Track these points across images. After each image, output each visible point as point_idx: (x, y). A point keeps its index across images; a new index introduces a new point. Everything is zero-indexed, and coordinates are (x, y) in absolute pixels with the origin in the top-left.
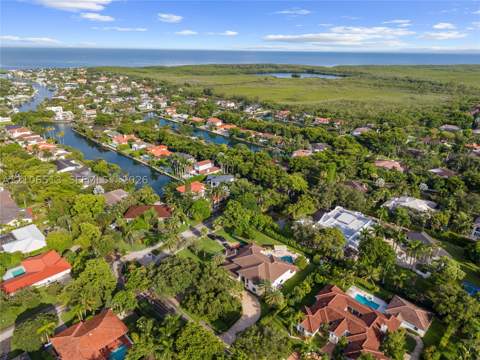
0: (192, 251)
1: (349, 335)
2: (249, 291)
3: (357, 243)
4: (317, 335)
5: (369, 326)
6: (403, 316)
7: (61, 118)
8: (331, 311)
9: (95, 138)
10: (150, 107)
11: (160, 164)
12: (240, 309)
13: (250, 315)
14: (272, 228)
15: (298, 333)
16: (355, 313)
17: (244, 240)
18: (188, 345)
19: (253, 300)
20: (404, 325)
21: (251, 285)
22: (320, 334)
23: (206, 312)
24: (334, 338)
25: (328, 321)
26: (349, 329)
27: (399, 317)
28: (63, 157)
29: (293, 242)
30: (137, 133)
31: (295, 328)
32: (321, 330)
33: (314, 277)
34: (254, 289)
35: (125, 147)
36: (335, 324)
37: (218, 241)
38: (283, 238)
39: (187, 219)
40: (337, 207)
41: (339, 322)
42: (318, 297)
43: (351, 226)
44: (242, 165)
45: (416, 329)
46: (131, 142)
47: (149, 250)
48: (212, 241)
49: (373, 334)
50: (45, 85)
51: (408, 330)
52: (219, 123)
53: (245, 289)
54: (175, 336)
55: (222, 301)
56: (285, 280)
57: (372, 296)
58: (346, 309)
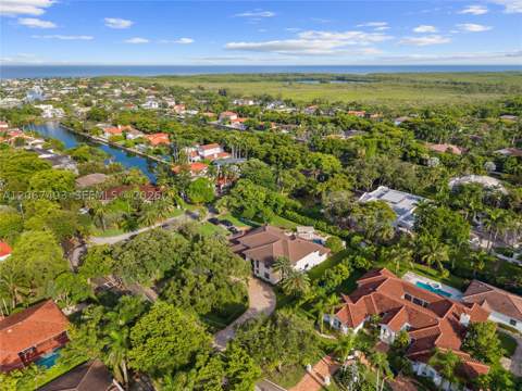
0: (185, 235)
1: (410, 329)
2: (259, 278)
3: (411, 224)
4: (360, 332)
5: (441, 317)
6: (491, 304)
7: (50, 116)
8: (381, 297)
9: (85, 131)
10: (155, 106)
11: (158, 152)
12: (246, 299)
13: (260, 308)
14: (295, 209)
15: (332, 331)
16: (417, 302)
17: (256, 223)
18: (149, 336)
19: (265, 290)
20: (494, 318)
21: (262, 270)
22: (365, 330)
23: (193, 302)
24: (387, 334)
25: (378, 312)
26: (410, 321)
27: (485, 306)
28: (40, 147)
29: (322, 224)
30: (134, 124)
31: (327, 324)
32: (367, 325)
33: (353, 261)
34: (267, 276)
35: (118, 139)
36: (388, 315)
37: (222, 226)
38: (308, 220)
39: (183, 203)
40: (380, 188)
41: (395, 311)
42: (360, 283)
43: (400, 206)
44: (257, 147)
45: (513, 322)
46: (125, 132)
47: (127, 235)
48: (213, 226)
49: (449, 327)
50: (41, 91)
51: (500, 325)
52: (234, 117)
53: (255, 276)
54: (131, 324)
55: (218, 287)
56: (311, 265)
57: (439, 284)
58: (403, 297)
